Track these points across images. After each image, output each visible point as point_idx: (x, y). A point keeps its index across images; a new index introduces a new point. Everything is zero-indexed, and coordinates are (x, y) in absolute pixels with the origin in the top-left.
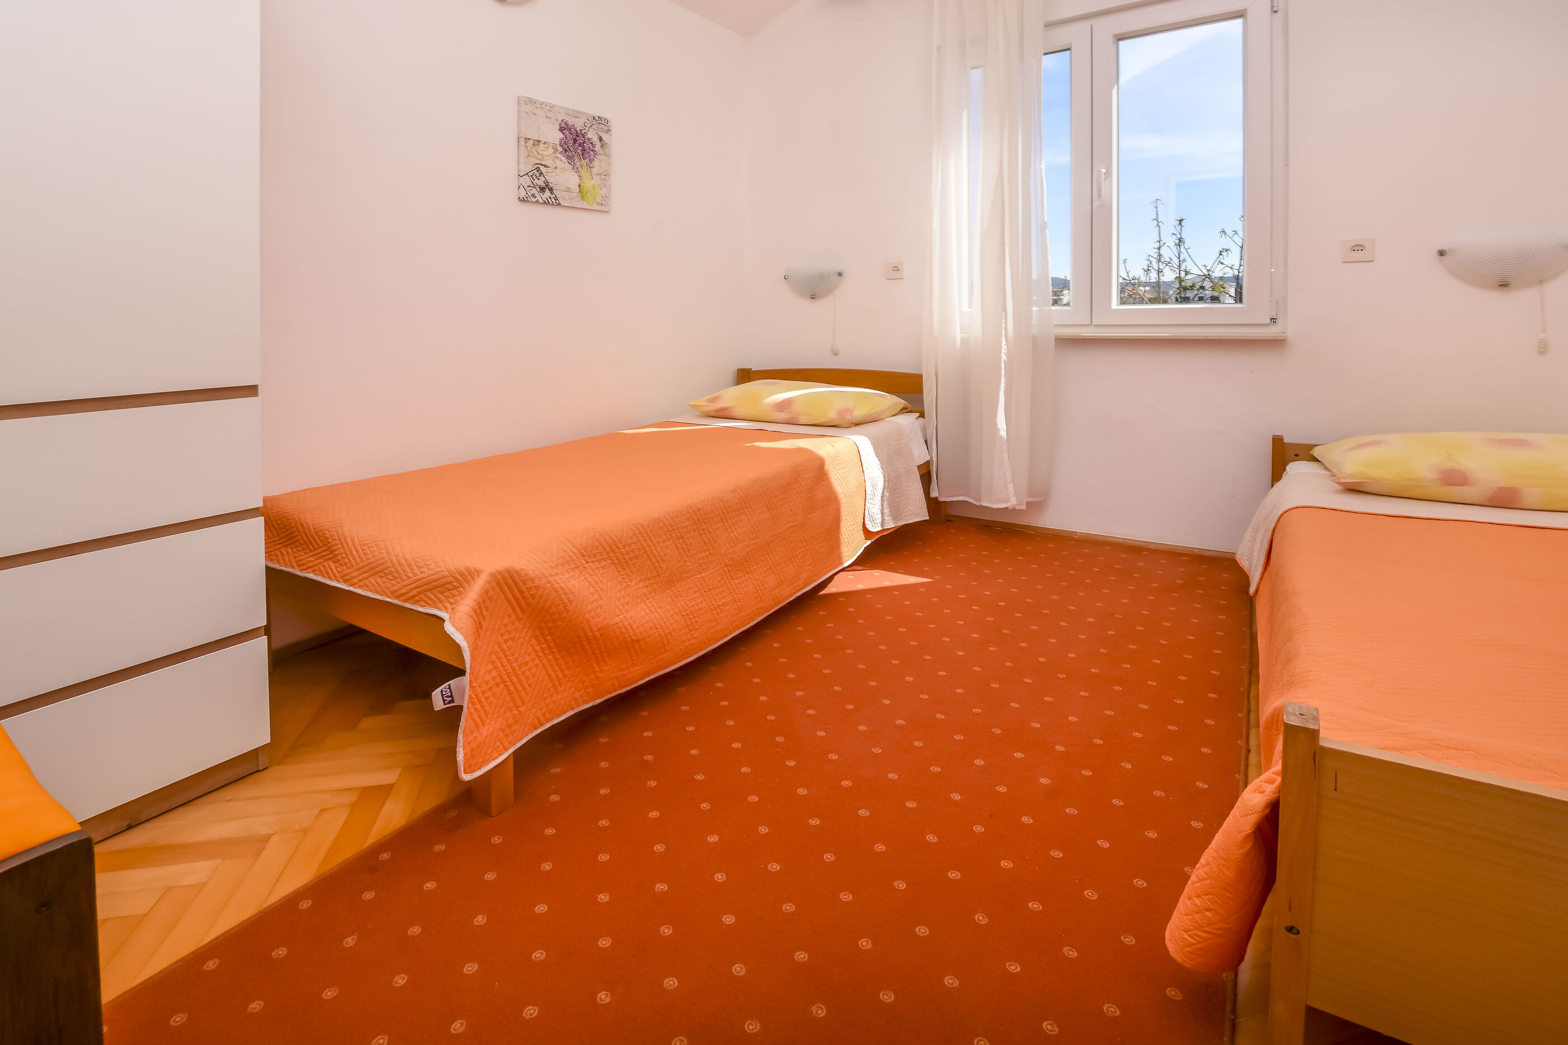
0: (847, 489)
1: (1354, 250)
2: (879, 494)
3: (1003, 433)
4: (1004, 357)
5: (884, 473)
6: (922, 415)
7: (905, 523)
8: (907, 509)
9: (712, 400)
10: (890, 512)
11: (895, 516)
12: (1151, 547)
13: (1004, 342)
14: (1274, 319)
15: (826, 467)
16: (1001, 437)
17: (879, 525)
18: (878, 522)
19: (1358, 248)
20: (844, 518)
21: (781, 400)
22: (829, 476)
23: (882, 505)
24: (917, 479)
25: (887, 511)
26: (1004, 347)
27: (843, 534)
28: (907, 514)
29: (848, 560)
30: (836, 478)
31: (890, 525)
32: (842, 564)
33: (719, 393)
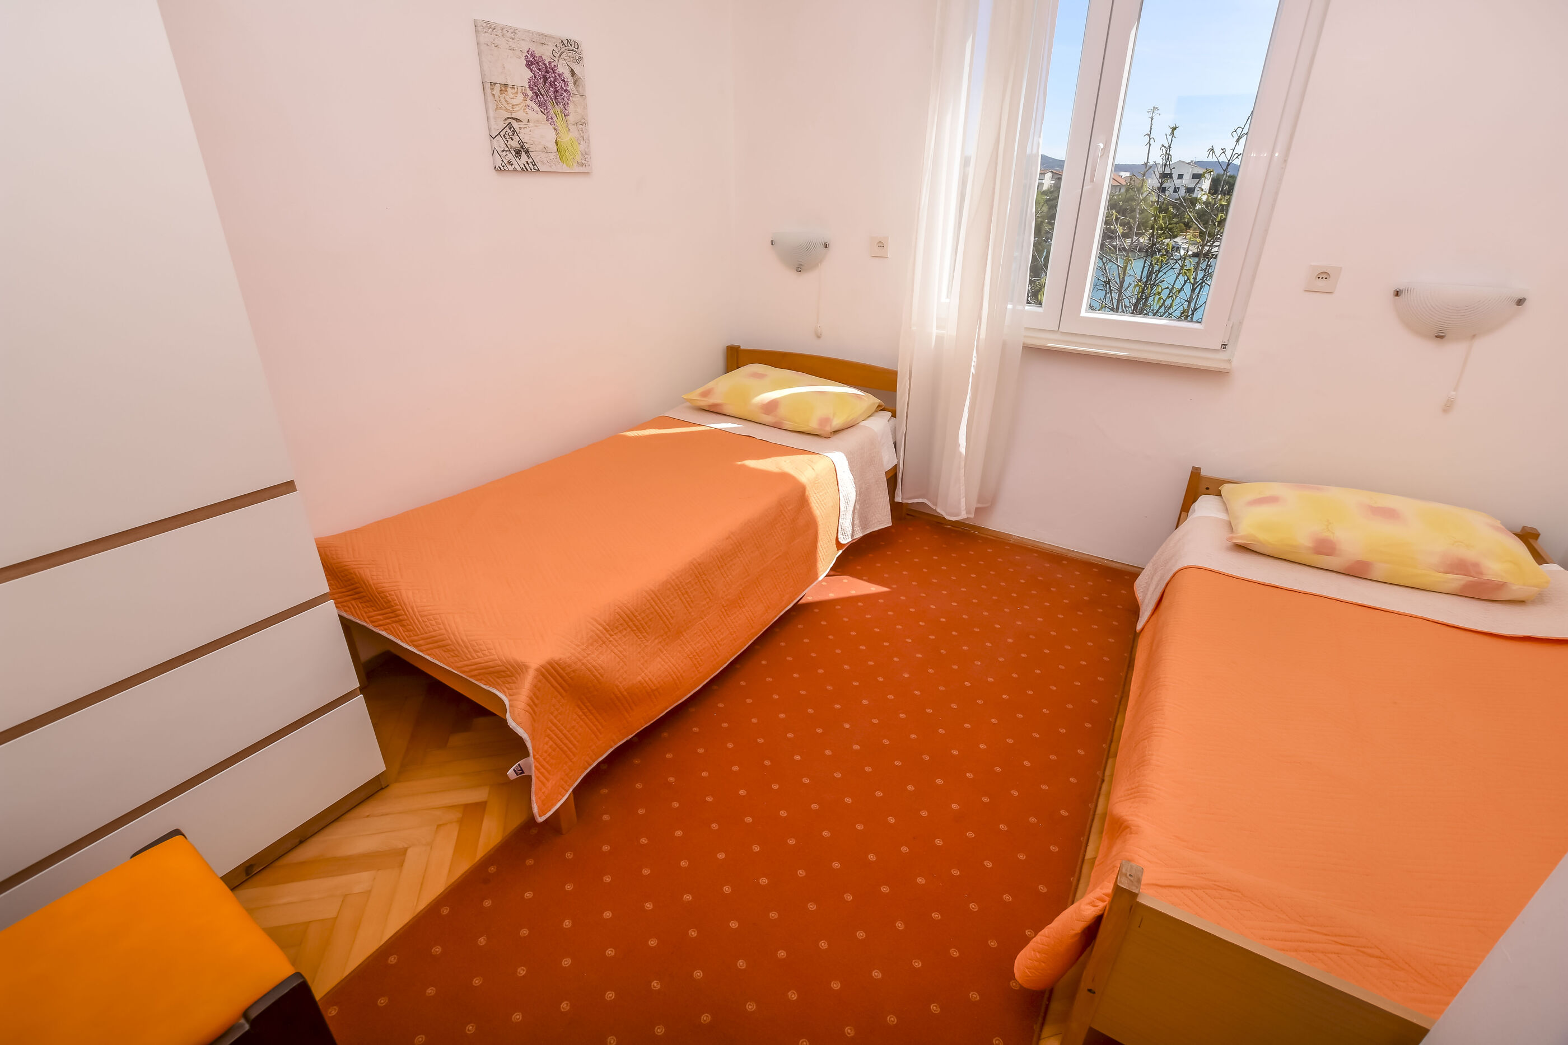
0: (824, 511)
1: (1319, 278)
2: (851, 509)
3: (963, 450)
4: (973, 370)
5: (856, 488)
6: (894, 415)
7: (871, 531)
8: (874, 517)
9: (705, 394)
10: (860, 522)
11: (864, 525)
12: (1070, 555)
13: (975, 354)
14: (1224, 345)
15: (807, 493)
16: (961, 453)
17: (850, 536)
18: (849, 534)
19: (1324, 275)
20: (820, 539)
21: (767, 401)
22: (809, 502)
23: (853, 518)
24: (884, 488)
25: (857, 522)
26: (974, 359)
27: (819, 553)
28: (874, 522)
29: (823, 574)
30: (815, 502)
31: (859, 535)
32: (817, 579)
33: (710, 385)
